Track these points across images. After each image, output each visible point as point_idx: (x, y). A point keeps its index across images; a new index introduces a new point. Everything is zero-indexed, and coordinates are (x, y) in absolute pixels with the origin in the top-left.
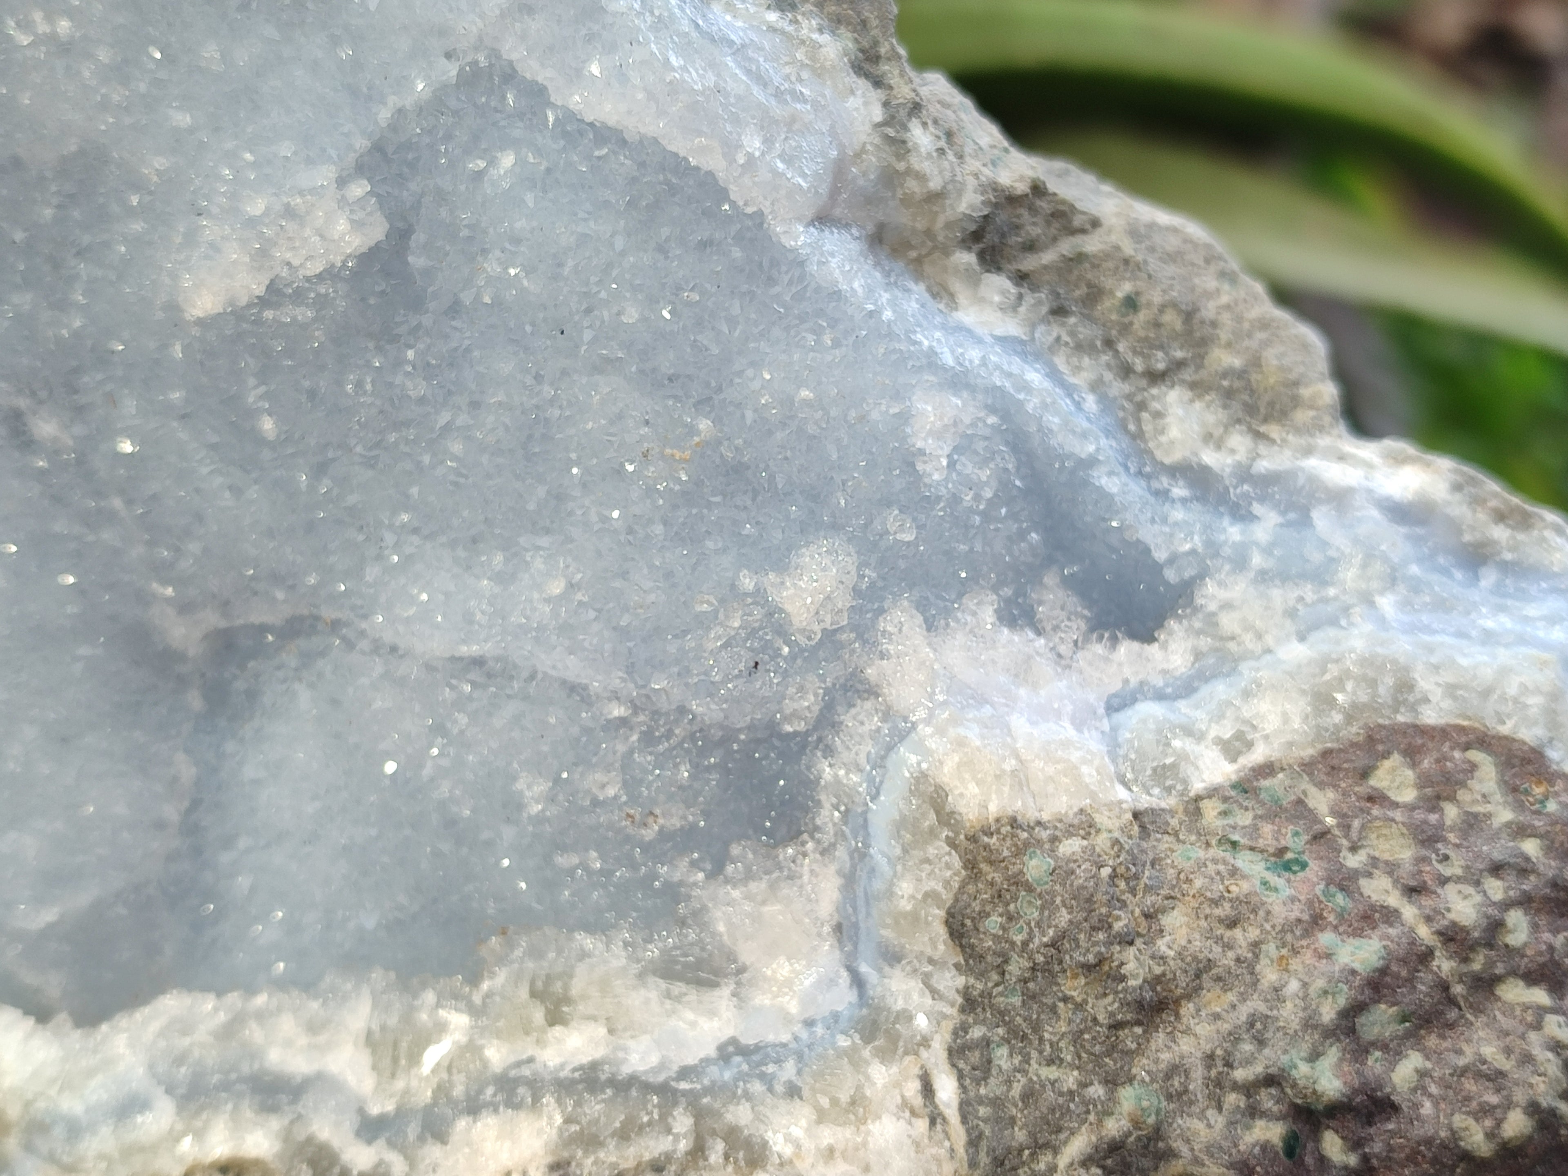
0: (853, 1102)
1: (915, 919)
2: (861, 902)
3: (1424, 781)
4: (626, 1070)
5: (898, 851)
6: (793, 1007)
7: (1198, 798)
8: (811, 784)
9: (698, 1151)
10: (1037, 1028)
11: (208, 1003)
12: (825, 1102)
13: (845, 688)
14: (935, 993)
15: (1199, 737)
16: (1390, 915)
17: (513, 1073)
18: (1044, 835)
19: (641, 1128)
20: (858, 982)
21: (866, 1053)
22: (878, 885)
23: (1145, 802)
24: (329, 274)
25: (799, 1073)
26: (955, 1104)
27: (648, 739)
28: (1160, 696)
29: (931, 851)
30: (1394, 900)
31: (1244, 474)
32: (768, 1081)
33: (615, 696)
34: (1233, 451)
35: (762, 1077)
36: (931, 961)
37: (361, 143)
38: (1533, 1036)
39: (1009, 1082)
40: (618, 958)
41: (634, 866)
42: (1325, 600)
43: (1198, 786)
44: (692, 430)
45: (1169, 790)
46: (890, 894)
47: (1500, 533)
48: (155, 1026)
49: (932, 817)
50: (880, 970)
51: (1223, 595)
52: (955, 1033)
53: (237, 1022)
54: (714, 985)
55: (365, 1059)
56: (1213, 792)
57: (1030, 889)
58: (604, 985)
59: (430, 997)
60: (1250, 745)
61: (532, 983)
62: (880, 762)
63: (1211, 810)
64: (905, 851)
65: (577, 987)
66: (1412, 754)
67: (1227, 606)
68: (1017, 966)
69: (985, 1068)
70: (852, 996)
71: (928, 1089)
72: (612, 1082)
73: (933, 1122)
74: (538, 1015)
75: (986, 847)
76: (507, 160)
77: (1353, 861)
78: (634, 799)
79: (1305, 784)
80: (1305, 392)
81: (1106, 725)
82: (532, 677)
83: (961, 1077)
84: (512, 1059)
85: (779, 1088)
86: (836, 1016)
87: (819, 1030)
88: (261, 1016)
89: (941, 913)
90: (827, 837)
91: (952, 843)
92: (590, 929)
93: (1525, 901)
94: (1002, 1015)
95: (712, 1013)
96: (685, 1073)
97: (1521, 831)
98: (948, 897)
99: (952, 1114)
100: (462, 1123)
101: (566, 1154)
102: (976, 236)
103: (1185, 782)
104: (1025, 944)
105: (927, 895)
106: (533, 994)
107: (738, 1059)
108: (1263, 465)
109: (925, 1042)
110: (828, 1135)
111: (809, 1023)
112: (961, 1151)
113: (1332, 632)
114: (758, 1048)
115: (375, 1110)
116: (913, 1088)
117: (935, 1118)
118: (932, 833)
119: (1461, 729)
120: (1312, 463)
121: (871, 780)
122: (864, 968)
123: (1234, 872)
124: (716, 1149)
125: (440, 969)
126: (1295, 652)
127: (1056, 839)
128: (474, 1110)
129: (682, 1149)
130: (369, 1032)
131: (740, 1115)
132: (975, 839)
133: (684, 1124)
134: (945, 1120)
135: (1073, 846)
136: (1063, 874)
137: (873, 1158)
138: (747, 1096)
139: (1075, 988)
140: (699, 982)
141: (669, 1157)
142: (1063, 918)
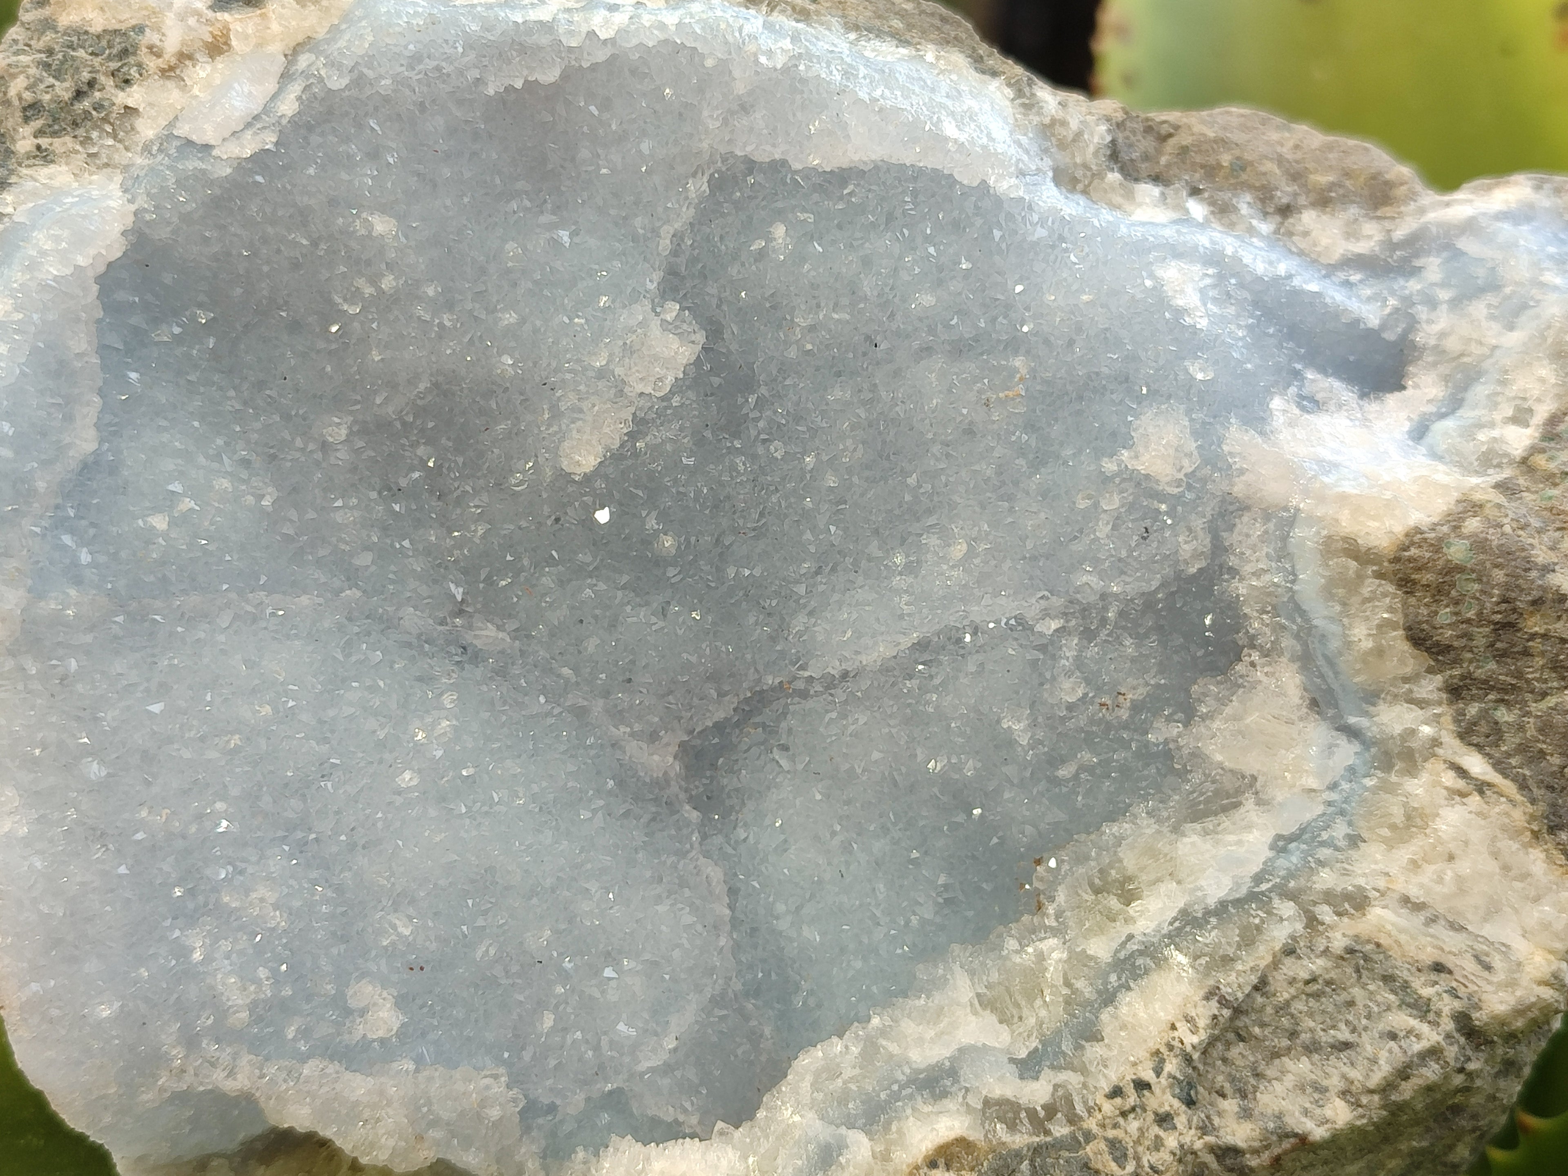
0: (1408, 817)
1: (1379, 652)
2: (1326, 670)
4: (1212, 902)
5: (1338, 608)
6: (1312, 782)
7: (1525, 460)
8: (1232, 606)
9: (1312, 922)
10: (1519, 675)
11: (837, 1046)
12: (1385, 832)
13: (1223, 514)
14: (1421, 704)
15: (1492, 425)
17: (1122, 955)
18: (1445, 529)
19: (1258, 928)
20: (1353, 733)
21: (1394, 778)
22: (1334, 644)
23: (1493, 479)
24: (678, 387)
25: (1350, 824)
26: (1489, 769)
27: (1088, 635)
28: (1443, 416)
29: (1366, 591)
31: (1390, 246)
32: (1328, 844)
33: (1046, 614)
34: (1370, 237)
35: (1323, 844)
36: (1406, 680)
37: (657, 276)
39: (1521, 728)
40: (1149, 826)
41: (1125, 745)
42: (1508, 298)
43: (1517, 453)
44: (1012, 372)
45: (1499, 466)
46: (1348, 644)
48: (806, 1085)
49: (1353, 564)
50: (1366, 714)
51: (1436, 328)
52: (1456, 721)
53: (869, 1046)
54: (1237, 805)
55: (991, 1018)
56: (1534, 450)
57: (1460, 569)
58: (1152, 852)
59: (1012, 944)
60: (1531, 411)
61: (1091, 885)
62: (1283, 554)
64: (1344, 604)
65: (1130, 866)
67: (1443, 335)
68: (1481, 635)
69: (1496, 732)
70: (1356, 747)
71: (1462, 772)
72: (1208, 913)
73: (1481, 792)
74: (1113, 902)
75: (1410, 560)
76: (779, 231)
78: (1099, 689)
80: (1390, 177)
83: (1479, 747)
84: (1115, 945)
85: (1342, 843)
86: (1351, 770)
87: (1345, 786)
88: (883, 1032)
89: (1401, 632)
90: (1266, 638)
91: (1379, 575)
92: (1112, 818)
95: (1249, 827)
96: (1258, 879)
98: (1399, 618)
99: (1493, 777)
100: (1105, 1016)
101: (1212, 982)
102: (1114, 158)
103: (1506, 455)
104: (1480, 614)
105: (1379, 627)
106: (1097, 891)
107: (1293, 845)
108: (1399, 234)
109: (1436, 742)
110: (1405, 854)
111: (1333, 787)
112: (1519, 798)
113: (1529, 313)
114: (1303, 830)
115: (1023, 1054)
116: (1449, 779)
117: (1481, 787)
118: (1360, 577)
120: (1432, 216)
121: (1282, 570)
122: (1352, 720)
124: (1325, 913)
125: (1005, 919)
126: (1514, 339)
127: (1456, 528)
128: (1108, 998)
129: (1299, 927)
130: (978, 995)
131: (1326, 879)
132: (1396, 560)
133: (1287, 909)
134: (1490, 785)
135: (1473, 524)
136: (1480, 545)
137: (1452, 846)
138: (1321, 863)
139: (1535, 624)
140: (1225, 809)
141: (1294, 938)
142: (1499, 575)
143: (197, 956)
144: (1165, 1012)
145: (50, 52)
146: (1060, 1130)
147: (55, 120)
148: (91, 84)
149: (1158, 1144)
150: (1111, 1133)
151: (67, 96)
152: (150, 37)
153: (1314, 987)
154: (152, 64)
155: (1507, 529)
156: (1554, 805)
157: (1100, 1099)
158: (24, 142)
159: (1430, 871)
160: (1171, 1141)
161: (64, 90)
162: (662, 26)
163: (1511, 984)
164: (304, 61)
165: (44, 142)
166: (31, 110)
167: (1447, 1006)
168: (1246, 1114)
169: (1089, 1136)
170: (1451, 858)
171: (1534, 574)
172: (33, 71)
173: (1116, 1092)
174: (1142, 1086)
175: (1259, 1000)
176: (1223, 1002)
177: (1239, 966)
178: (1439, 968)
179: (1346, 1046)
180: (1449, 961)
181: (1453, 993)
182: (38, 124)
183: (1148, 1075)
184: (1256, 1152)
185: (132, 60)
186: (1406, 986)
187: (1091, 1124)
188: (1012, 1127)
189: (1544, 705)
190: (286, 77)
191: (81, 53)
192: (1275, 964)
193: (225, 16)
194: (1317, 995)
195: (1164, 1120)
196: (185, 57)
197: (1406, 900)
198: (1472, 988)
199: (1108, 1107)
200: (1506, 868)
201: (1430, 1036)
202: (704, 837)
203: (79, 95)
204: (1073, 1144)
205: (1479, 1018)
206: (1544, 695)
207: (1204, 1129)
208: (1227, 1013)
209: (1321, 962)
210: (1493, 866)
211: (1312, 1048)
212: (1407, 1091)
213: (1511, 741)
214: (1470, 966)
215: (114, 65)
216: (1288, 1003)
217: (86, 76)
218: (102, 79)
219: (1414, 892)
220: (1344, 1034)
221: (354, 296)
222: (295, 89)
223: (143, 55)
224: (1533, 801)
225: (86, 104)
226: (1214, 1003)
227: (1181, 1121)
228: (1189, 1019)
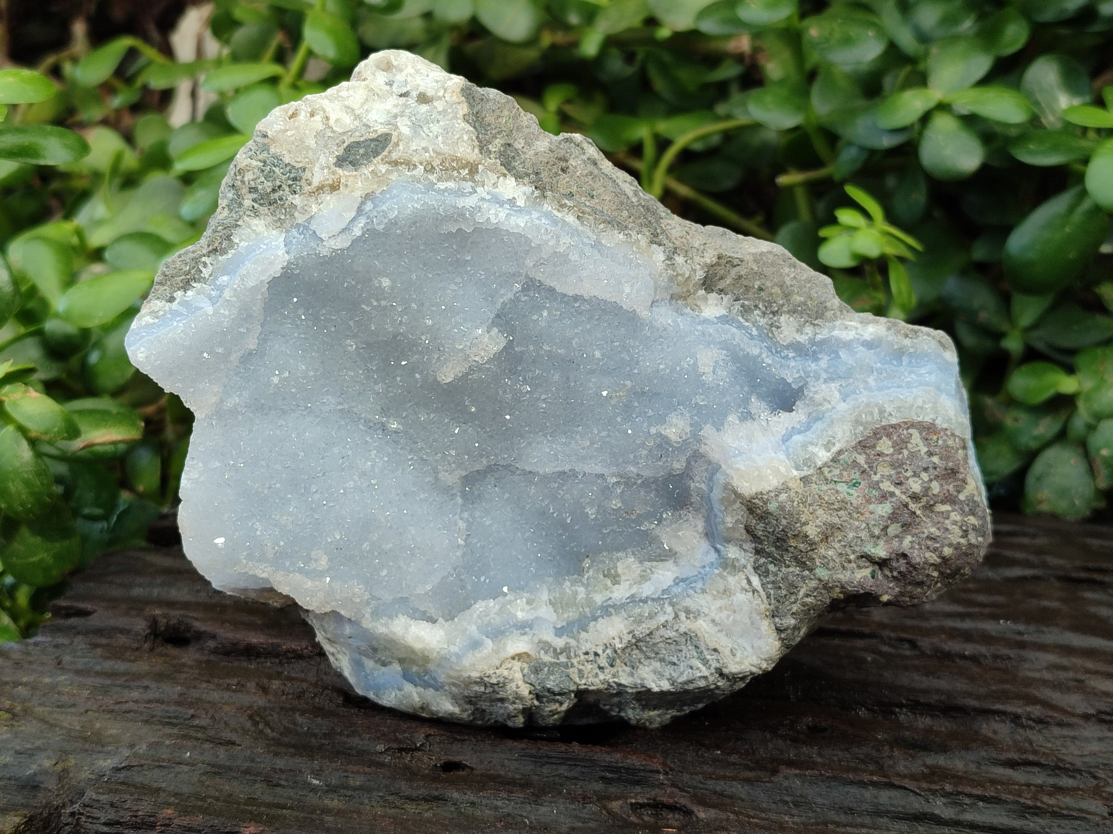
0: (725, 591)
1: (733, 529)
2: (713, 526)
3: (895, 445)
4: (644, 595)
5: (724, 508)
6: (697, 563)
7: (820, 468)
8: (687, 489)
9: (677, 616)
10: (782, 556)
11: (491, 603)
12: (715, 593)
13: (694, 456)
14: (745, 551)
15: (816, 445)
16: (892, 494)
17: (605, 604)
18: (773, 494)
19: (656, 614)
20: (717, 551)
21: (725, 574)
22: (719, 520)
23: (803, 474)
24: (490, 361)
25: (704, 585)
26: (760, 585)
27: (628, 487)
28: (800, 432)
29: (735, 507)
30: (892, 489)
31: (813, 342)
32: (694, 589)
33: (614, 475)
34: (807, 334)
35: (691, 588)
36: (741, 540)
37: (492, 316)
38: (947, 521)
39: (776, 575)
40: (631, 558)
41: (631, 528)
42: (850, 385)
43: (819, 464)
44: (625, 385)
45: (809, 467)
46: (723, 522)
47: (907, 342)
48: (475, 615)
49: (733, 496)
50: (724, 546)
52: (754, 562)
53: (503, 606)
54: (666, 560)
55: (551, 609)
56: (825, 465)
57: (771, 513)
58: (629, 568)
59: (567, 583)
60: (834, 444)
61: (603, 572)
62: (710, 479)
63: (826, 470)
64: (726, 508)
65: (620, 571)
66: (889, 436)
67: (816, 393)
68: (772, 538)
69: (767, 571)
70: (716, 556)
71: (749, 582)
72: (641, 601)
73: (754, 593)
74: (609, 582)
75: (754, 503)
76: (545, 314)
77: (876, 478)
78: (626, 507)
79: (855, 454)
80: (828, 304)
81: (784, 448)
82: (585, 474)
83: (760, 575)
84: (604, 599)
85: (699, 591)
86: (712, 563)
87: (707, 569)
88: (510, 603)
89: (743, 526)
90: (696, 506)
91: (741, 503)
92: (618, 550)
93: (937, 477)
94: (769, 555)
95: (669, 570)
96: (664, 592)
97: (930, 454)
98: (744, 521)
99: (760, 588)
100: (592, 624)
101: (632, 628)
102: (704, 284)
103: (815, 463)
104: (773, 532)
105: (736, 521)
106: (605, 576)
107: (681, 584)
108: (819, 337)
109: (745, 567)
110: (719, 603)
111: (703, 567)
112: (765, 601)
113: (854, 396)
114: (687, 579)
115: (559, 626)
116: (744, 583)
117: (754, 591)
118: (735, 502)
119: (905, 423)
120: (836, 333)
121: (708, 485)
122: (718, 546)
123: (837, 492)
124: (683, 616)
125: (568, 573)
126: (843, 406)
127: (777, 495)
128: (595, 619)
129: (670, 617)
130: (550, 600)
131: (688, 602)
132: (750, 501)
133: (669, 609)
134: (758, 592)
135: (783, 497)
136: (782, 508)
137: (736, 609)
138: (688, 596)
139: (792, 543)
140: (662, 560)
141: (667, 621)
142: (784, 522)
143: (258, 533)
144: (612, 632)
145: (265, 162)
146: (563, 659)
147: (262, 198)
148: (280, 187)
149: (596, 675)
150: (581, 667)
151: (269, 190)
152: (307, 175)
153: (669, 641)
154: (307, 189)
155: (796, 503)
156: (777, 608)
157: (581, 654)
158: (247, 203)
159: (726, 613)
160: (602, 677)
161: (268, 185)
162: (518, 226)
163: (740, 663)
164: (369, 206)
165: (256, 206)
166: (253, 190)
167: (714, 664)
168: (632, 675)
169: (572, 665)
170: (735, 612)
171: (798, 525)
172: (256, 171)
173: (587, 653)
174: (596, 654)
175: (648, 639)
176: (634, 636)
177: (644, 625)
178: (715, 650)
179: (674, 664)
180: (720, 649)
181: (718, 661)
182: (255, 196)
183: (600, 652)
184: (632, 688)
185: (298, 183)
186: (702, 652)
187: (575, 661)
188: (546, 653)
189: (787, 570)
190: (360, 211)
191: (277, 170)
192: (658, 628)
193: (340, 171)
194: (669, 644)
195: (601, 668)
196: (320, 188)
197: (713, 621)
198: (725, 661)
199: (582, 657)
200: (752, 623)
201: (705, 672)
202: (462, 511)
203: (274, 190)
204: (566, 666)
205: (725, 671)
206: (789, 566)
207: (614, 676)
208: (634, 641)
209: (674, 633)
210: (748, 621)
211: (662, 660)
212: (691, 687)
213: (771, 578)
214: (727, 652)
215: (290, 182)
216: (658, 643)
217: (278, 183)
218: (284, 186)
219: (717, 619)
220: (675, 660)
221: (369, 304)
222: (362, 222)
223: (303, 183)
224: (770, 604)
225: (276, 195)
226: (631, 636)
227: (606, 671)
228: (621, 639)
